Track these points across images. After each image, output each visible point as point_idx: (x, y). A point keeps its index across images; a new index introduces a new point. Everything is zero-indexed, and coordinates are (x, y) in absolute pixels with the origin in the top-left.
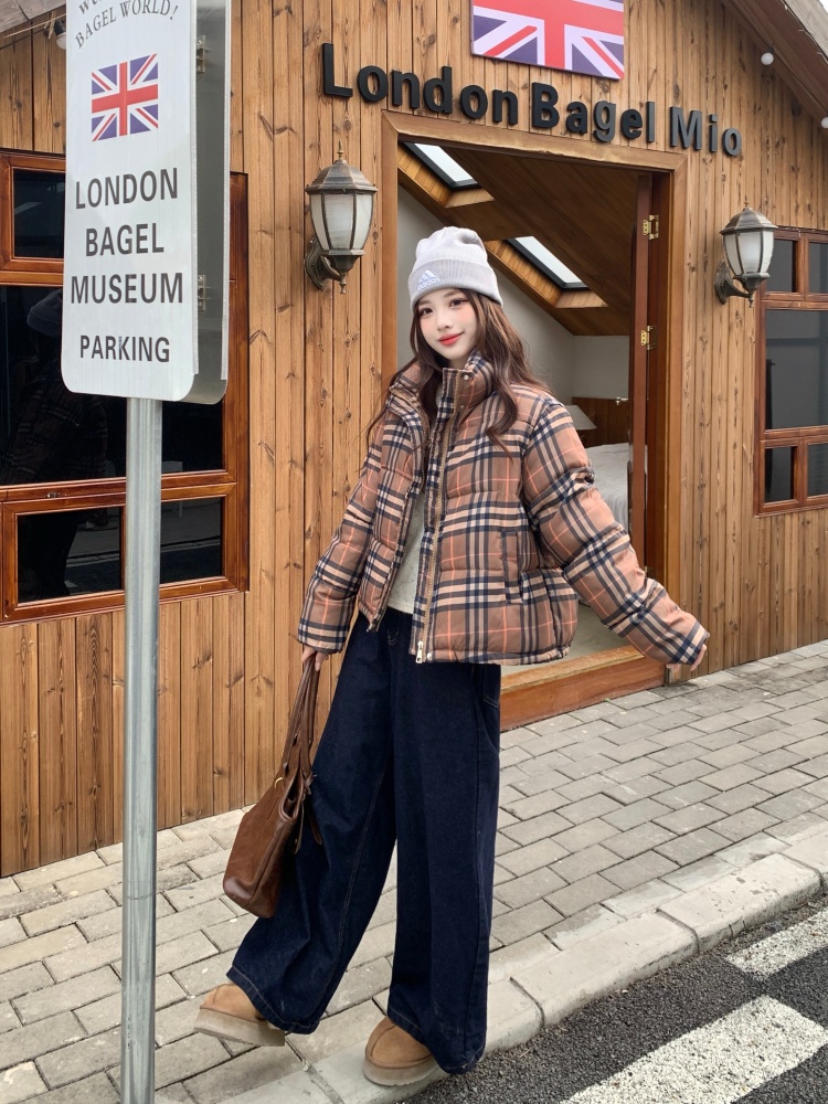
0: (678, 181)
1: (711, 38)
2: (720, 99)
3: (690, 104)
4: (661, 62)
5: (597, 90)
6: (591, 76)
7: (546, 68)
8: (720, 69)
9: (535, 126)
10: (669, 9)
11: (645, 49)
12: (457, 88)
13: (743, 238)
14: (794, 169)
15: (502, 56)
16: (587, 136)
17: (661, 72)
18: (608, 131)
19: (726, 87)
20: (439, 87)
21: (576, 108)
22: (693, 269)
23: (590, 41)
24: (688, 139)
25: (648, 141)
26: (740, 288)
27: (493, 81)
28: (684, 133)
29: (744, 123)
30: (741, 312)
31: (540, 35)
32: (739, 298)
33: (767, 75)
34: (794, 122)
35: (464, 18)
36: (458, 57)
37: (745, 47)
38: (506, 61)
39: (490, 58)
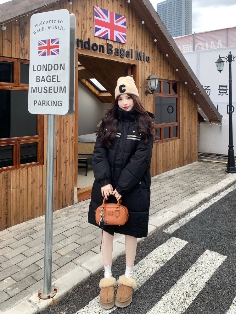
0: (137, 67)
1: (144, 35)
2: (145, 49)
3: (140, 50)
4: (134, 40)
5: (121, 46)
6: (119, 42)
7: (110, 40)
8: (145, 43)
9: (108, 53)
10: (135, 28)
11: (130, 37)
12: (91, 43)
13: (151, 81)
14: (160, 65)
15: (101, 37)
16: (119, 56)
17: (134, 42)
18: (123, 55)
19: (147, 46)
20: (87, 43)
21: (116, 50)
22: (141, 88)
23: (119, 34)
24: (139, 58)
25: (131, 58)
26: (150, 91)
27: (99, 42)
28: (139, 57)
29: (150, 55)
30: (150, 97)
31: (109, 32)
32: (150, 94)
33: (155, 44)
34: (160, 55)
35: (93, 27)
36: (91, 36)
37: (150, 37)
38: (102, 38)
39: (98, 37)
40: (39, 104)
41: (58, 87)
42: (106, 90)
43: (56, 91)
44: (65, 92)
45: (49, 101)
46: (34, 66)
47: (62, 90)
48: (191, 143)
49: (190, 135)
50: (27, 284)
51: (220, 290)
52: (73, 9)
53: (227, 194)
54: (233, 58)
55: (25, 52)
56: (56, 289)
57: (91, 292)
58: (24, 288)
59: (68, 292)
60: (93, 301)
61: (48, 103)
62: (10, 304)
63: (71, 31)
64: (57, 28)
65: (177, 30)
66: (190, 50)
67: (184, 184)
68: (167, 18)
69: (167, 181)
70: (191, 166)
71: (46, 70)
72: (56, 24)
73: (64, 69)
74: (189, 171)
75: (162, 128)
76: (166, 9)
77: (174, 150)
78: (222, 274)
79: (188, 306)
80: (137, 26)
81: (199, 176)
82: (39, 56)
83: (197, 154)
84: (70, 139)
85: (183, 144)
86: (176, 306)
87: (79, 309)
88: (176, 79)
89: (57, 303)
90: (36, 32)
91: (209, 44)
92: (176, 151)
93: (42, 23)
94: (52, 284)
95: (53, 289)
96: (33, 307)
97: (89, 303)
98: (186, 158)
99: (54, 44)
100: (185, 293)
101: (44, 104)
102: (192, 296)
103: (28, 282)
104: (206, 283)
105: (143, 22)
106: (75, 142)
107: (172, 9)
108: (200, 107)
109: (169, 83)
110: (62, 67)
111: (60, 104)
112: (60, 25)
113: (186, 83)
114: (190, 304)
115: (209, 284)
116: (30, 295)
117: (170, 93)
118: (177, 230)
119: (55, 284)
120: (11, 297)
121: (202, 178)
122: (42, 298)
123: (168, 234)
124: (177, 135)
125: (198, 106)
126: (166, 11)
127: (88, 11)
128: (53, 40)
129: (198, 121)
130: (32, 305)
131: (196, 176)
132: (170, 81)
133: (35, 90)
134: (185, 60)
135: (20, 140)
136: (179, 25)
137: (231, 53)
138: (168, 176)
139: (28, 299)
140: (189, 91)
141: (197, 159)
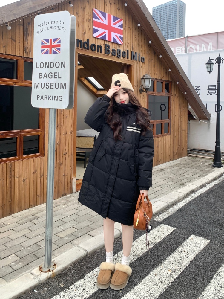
0: (133, 67)
1: (139, 37)
2: (141, 50)
3: (135, 51)
4: (130, 41)
5: (118, 46)
7: (108, 41)
8: (141, 44)
9: (105, 54)
10: (131, 30)
11: (127, 39)
12: (90, 44)
13: (146, 80)
14: (154, 66)
15: (99, 38)
16: (116, 56)
17: (130, 44)
18: (120, 56)
19: (142, 48)
20: (86, 43)
21: (113, 50)
22: (135, 86)
23: (116, 36)
24: (135, 58)
25: (127, 58)
26: (144, 90)
27: (97, 43)
29: (145, 56)
30: (144, 95)
31: (107, 34)
32: (144, 93)
33: (149, 46)
34: (154, 56)
35: (91, 29)
36: (90, 37)
37: (145, 39)
38: (100, 39)
39: (97, 38)
40: (41, 99)
41: (59, 83)
42: (103, 88)
43: (57, 87)
44: (66, 88)
45: (51, 96)
46: (37, 63)
47: (63, 86)
48: (181, 139)
49: (181, 132)
50: (29, 260)
51: (203, 268)
52: (73, 10)
53: (213, 186)
54: (222, 60)
55: (28, 50)
56: (56, 264)
57: (87, 267)
58: (27, 263)
59: (67, 267)
60: (88, 274)
61: (50, 98)
62: (14, 276)
63: (71, 31)
64: (59, 28)
65: (171, 33)
66: (182, 52)
67: (174, 177)
68: (162, 21)
69: (158, 174)
70: (181, 160)
71: (48, 67)
72: (58, 24)
73: (64, 67)
74: (178, 165)
75: (155, 125)
76: (161, 12)
77: (166, 146)
78: (205, 254)
79: (174, 280)
80: (133, 28)
81: (187, 169)
82: (42, 54)
83: (187, 150)
84: (69, 133)
85: (174, 140)
86: (163, 279)
87: (76, 281)
88: (168, 79)
89: (57, 275)
90: (39, 32)
91: (200, 46)
92: (167, 146)
93: (45, 23)
94: (52, 260)
95: (53, 264)
96: (35, 279)
97: (85, 276)
98: (176, 153)
99: (56, 44)
100: (172, 269)
101: (46, 99)
102: (178, 272)
103: (30, 258)
104: (190, 261)
105: (139, 25)
106: (74, 136)
107: (167, 13)
108: (190, 106)
109: (162, 83)
110: (63, 65)
111: (61, 99)
112: (62, 25)
113: (178, 83)
114: (175, 278)
115: (194, 262)
116: (32, 269)
117: (162, 92)
118: (166, 218)
119: (55, 260)
120: (15, 271)
121: (190, 172)
122: (43, 271)
123: (158, 222)
124: (168, 131)
125: (188, 104)
126: (161, 14)
127: (87, 13)
128: (55, 40)
129: (188, 119)
130: (34, 277)
131: (185, 170)
132: (163, 80)
133: (38, 85)
134: (178, 61)
135: (23, 132)
136: (173, 28)
137: (220, 56)
138: (159, 169)
139: (30, 272)
140: (180, 91)
141: (186, 154)
